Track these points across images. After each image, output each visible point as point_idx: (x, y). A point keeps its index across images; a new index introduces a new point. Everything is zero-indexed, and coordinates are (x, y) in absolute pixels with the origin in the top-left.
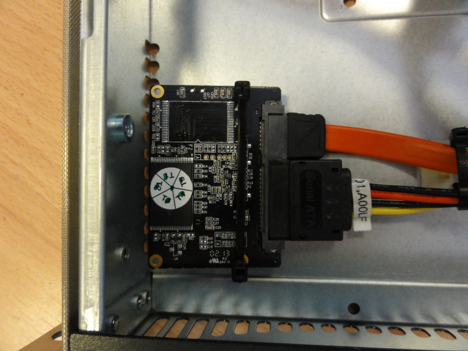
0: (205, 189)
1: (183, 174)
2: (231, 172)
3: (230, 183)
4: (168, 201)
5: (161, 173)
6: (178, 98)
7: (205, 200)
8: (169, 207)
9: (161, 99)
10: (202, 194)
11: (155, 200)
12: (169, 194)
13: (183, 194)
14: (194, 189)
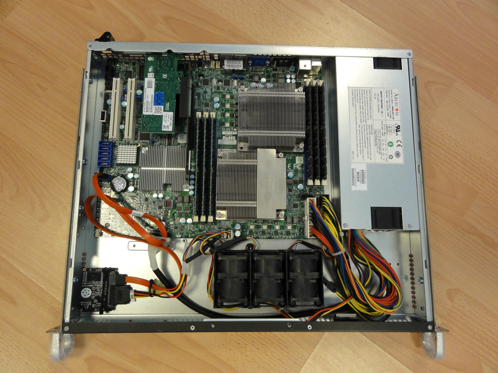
0: (95, 293)
1: (89, 289)
2: (101, 288)
3: (101, 291)
4: (85, 296)
5: (84, 289)
6: (90, 271)
7: (94, 295)
8: (85, 297)
9: (85, 271)
10: (94, 294)
11: (82, 296)
12: (86, 294)
13: (89, 294)
14: (92, 293)
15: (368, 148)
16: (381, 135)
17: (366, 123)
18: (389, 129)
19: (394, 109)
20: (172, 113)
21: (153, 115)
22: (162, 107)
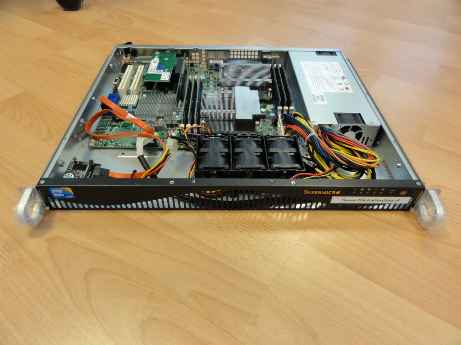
1: (73, 175)
2: (84, 176)
6: (77, 163)
9: (73, 162)
12: (68, 177)
13: (71, 178)
14: (74, 177)
15: (322, 85)
16: (331, 80)
17: (318, 75)
18: (336, 78)
19: (338, 70)
20: (169, 73)
21: (155, 74)
22: (163, 71)
